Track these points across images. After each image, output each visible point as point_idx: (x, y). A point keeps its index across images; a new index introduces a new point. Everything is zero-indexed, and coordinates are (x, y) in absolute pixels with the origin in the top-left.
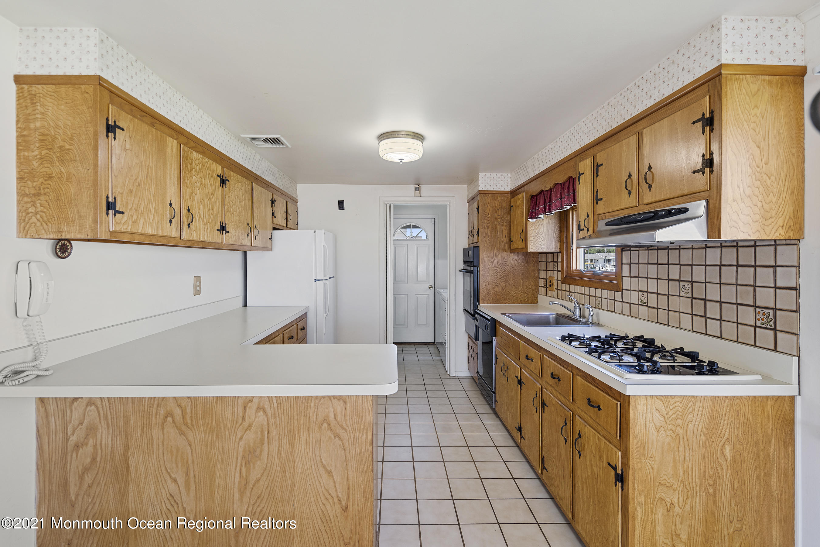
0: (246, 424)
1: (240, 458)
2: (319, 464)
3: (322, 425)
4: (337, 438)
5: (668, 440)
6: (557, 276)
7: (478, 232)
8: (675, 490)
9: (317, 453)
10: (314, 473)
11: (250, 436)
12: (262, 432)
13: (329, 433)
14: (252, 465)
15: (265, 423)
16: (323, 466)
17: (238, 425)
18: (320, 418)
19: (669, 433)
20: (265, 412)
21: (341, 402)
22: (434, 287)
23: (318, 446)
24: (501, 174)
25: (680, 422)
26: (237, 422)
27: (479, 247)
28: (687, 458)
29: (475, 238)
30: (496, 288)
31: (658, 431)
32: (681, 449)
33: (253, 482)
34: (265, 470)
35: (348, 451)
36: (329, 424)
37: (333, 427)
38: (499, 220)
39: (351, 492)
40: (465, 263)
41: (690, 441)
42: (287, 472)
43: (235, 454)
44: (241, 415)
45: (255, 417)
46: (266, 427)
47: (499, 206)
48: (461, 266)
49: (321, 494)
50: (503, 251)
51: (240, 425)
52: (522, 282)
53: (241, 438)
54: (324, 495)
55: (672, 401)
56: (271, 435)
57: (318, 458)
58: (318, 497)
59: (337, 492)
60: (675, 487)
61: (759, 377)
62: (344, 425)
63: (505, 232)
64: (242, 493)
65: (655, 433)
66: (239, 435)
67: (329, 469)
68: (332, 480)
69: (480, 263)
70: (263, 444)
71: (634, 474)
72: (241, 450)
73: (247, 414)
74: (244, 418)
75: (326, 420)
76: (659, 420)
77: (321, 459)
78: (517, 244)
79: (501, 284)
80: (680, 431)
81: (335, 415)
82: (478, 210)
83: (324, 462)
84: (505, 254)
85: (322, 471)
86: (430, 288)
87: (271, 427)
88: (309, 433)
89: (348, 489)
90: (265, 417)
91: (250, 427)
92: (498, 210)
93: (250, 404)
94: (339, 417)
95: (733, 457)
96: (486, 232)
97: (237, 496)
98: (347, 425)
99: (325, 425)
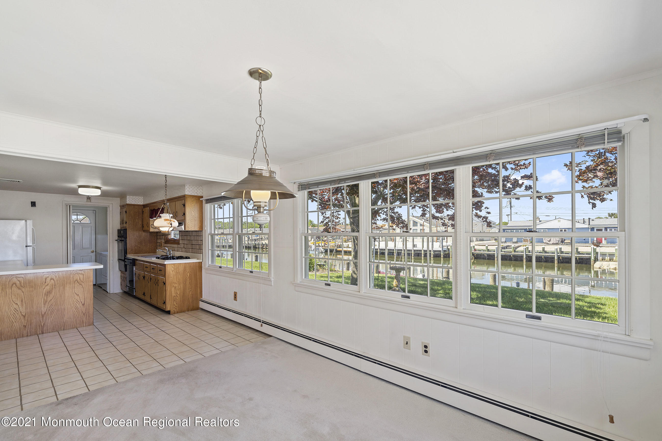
0: (46, 284)
1: (44, 295)
2: (74, 293)
3: (75, 282)
4: (80, 285)
5: (175, 273)
6: (163, 241)
7: (126, 222)
8: (176, 284)
9: (73, 290)
10: (72, 295)
11: (48, 288)
12: (52, 286)
13: (78, 284)
14: (48, 296)
15: (54, 283)
16: (76, 293)
17: (43, 285)
18: (74, 280)
19: (175, 272)
20: (53, 280)
21: (82, 275)
22: (95, 251)
23: (73, 288)
24: (138, 197)
25: (178, 269)
26: (43, 284)
27: (127, 229)
28: (179, 277)
29: (125, 225)
30: (136, 247)
31: (172, 271)
32: (178, 275)
33: (49, 301)
34: (54, 297)
35: (84, 288)
36: (78, 281)
37: (79, 282)
38: (137, 217)
39: (86, 299)
40: (118, 237)
41: (180, 273)
42: (62, 296)
43: (42, 293)
44: (44, 281)
45: (50, 282)
46: (54, 284)
47: (137, 211)
48: (117, 238)
49: (75, 301)
50: (139, 231)
51: (44, 285)
52: (149, 244)
53: (44, 289)
54: (76, 301)
55: (176, 265)
56: (56, 286)
57: (74, 291)
58: (74, 302)
59: (80, 300)
60: (176, 283)
61: (196, 259)
62: (83, 281)
63: (140, 223)
64: (44, 304)
65: (172, 272)
66: (43, 288)
67: (78, 294)
68: (79, 297)
69: (127, 236)
70: (53, 289)
71: (167, 281)
72: (44, 292)
73: (46, 281)
74: (45, 282)
75: (77, 280)
76: (173, 269)
77: (75, 292)
78: (146, 228)
79: (139, 246)
80: (178, 271)
81: (80, 279)
82: (126, 212)
83: (76, 292)
84: (141, 232)
85: (75, 295)
86: (92, 252)
87: (56, 284)
88: (70, 284)
89: (85, 299)
90: (54, 281)
91: (48, 285)
92: (137, 213)
93: (48, 278)
94: (81, 279)
95: (189, 276)
96: (131, 223)
97: (43, 306)
98: (84, 281)
99: (76, 282)
